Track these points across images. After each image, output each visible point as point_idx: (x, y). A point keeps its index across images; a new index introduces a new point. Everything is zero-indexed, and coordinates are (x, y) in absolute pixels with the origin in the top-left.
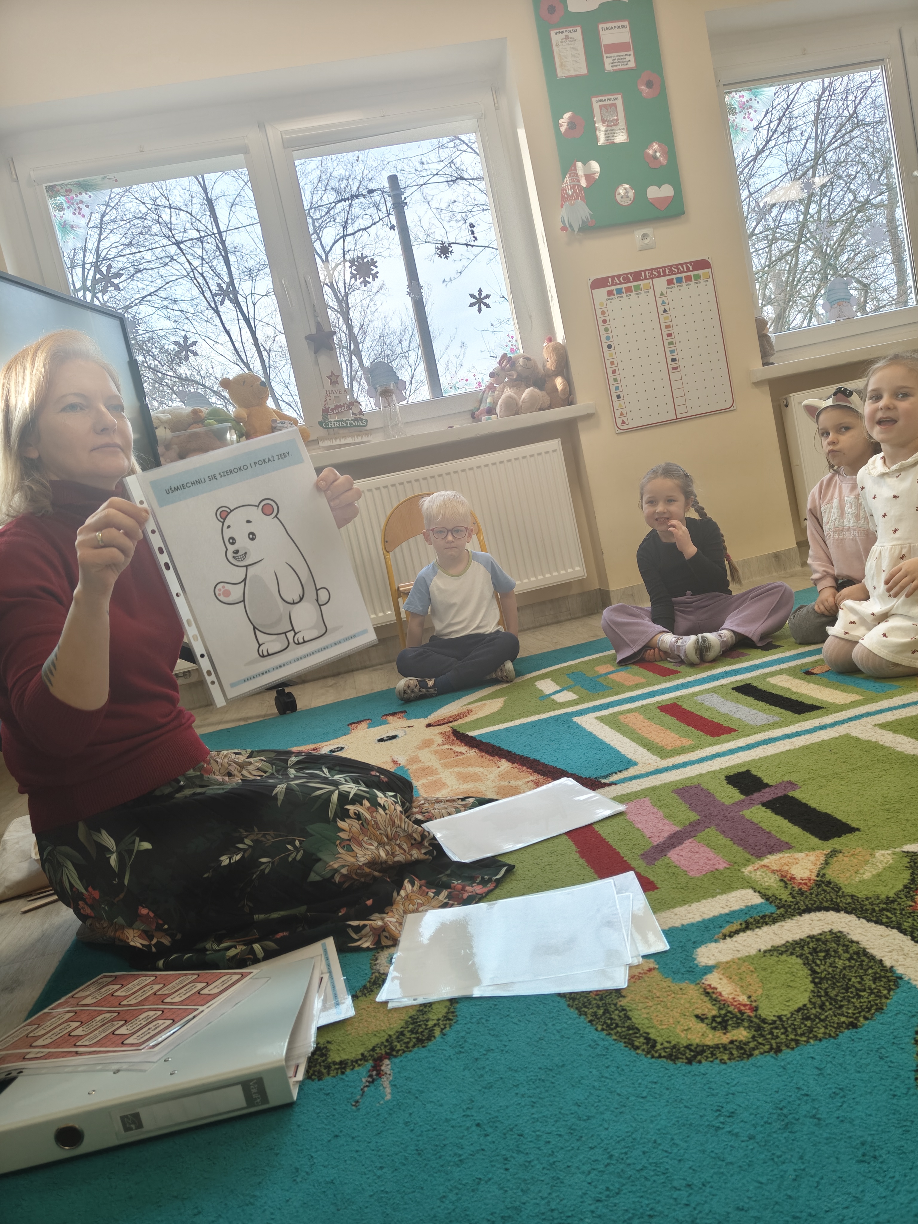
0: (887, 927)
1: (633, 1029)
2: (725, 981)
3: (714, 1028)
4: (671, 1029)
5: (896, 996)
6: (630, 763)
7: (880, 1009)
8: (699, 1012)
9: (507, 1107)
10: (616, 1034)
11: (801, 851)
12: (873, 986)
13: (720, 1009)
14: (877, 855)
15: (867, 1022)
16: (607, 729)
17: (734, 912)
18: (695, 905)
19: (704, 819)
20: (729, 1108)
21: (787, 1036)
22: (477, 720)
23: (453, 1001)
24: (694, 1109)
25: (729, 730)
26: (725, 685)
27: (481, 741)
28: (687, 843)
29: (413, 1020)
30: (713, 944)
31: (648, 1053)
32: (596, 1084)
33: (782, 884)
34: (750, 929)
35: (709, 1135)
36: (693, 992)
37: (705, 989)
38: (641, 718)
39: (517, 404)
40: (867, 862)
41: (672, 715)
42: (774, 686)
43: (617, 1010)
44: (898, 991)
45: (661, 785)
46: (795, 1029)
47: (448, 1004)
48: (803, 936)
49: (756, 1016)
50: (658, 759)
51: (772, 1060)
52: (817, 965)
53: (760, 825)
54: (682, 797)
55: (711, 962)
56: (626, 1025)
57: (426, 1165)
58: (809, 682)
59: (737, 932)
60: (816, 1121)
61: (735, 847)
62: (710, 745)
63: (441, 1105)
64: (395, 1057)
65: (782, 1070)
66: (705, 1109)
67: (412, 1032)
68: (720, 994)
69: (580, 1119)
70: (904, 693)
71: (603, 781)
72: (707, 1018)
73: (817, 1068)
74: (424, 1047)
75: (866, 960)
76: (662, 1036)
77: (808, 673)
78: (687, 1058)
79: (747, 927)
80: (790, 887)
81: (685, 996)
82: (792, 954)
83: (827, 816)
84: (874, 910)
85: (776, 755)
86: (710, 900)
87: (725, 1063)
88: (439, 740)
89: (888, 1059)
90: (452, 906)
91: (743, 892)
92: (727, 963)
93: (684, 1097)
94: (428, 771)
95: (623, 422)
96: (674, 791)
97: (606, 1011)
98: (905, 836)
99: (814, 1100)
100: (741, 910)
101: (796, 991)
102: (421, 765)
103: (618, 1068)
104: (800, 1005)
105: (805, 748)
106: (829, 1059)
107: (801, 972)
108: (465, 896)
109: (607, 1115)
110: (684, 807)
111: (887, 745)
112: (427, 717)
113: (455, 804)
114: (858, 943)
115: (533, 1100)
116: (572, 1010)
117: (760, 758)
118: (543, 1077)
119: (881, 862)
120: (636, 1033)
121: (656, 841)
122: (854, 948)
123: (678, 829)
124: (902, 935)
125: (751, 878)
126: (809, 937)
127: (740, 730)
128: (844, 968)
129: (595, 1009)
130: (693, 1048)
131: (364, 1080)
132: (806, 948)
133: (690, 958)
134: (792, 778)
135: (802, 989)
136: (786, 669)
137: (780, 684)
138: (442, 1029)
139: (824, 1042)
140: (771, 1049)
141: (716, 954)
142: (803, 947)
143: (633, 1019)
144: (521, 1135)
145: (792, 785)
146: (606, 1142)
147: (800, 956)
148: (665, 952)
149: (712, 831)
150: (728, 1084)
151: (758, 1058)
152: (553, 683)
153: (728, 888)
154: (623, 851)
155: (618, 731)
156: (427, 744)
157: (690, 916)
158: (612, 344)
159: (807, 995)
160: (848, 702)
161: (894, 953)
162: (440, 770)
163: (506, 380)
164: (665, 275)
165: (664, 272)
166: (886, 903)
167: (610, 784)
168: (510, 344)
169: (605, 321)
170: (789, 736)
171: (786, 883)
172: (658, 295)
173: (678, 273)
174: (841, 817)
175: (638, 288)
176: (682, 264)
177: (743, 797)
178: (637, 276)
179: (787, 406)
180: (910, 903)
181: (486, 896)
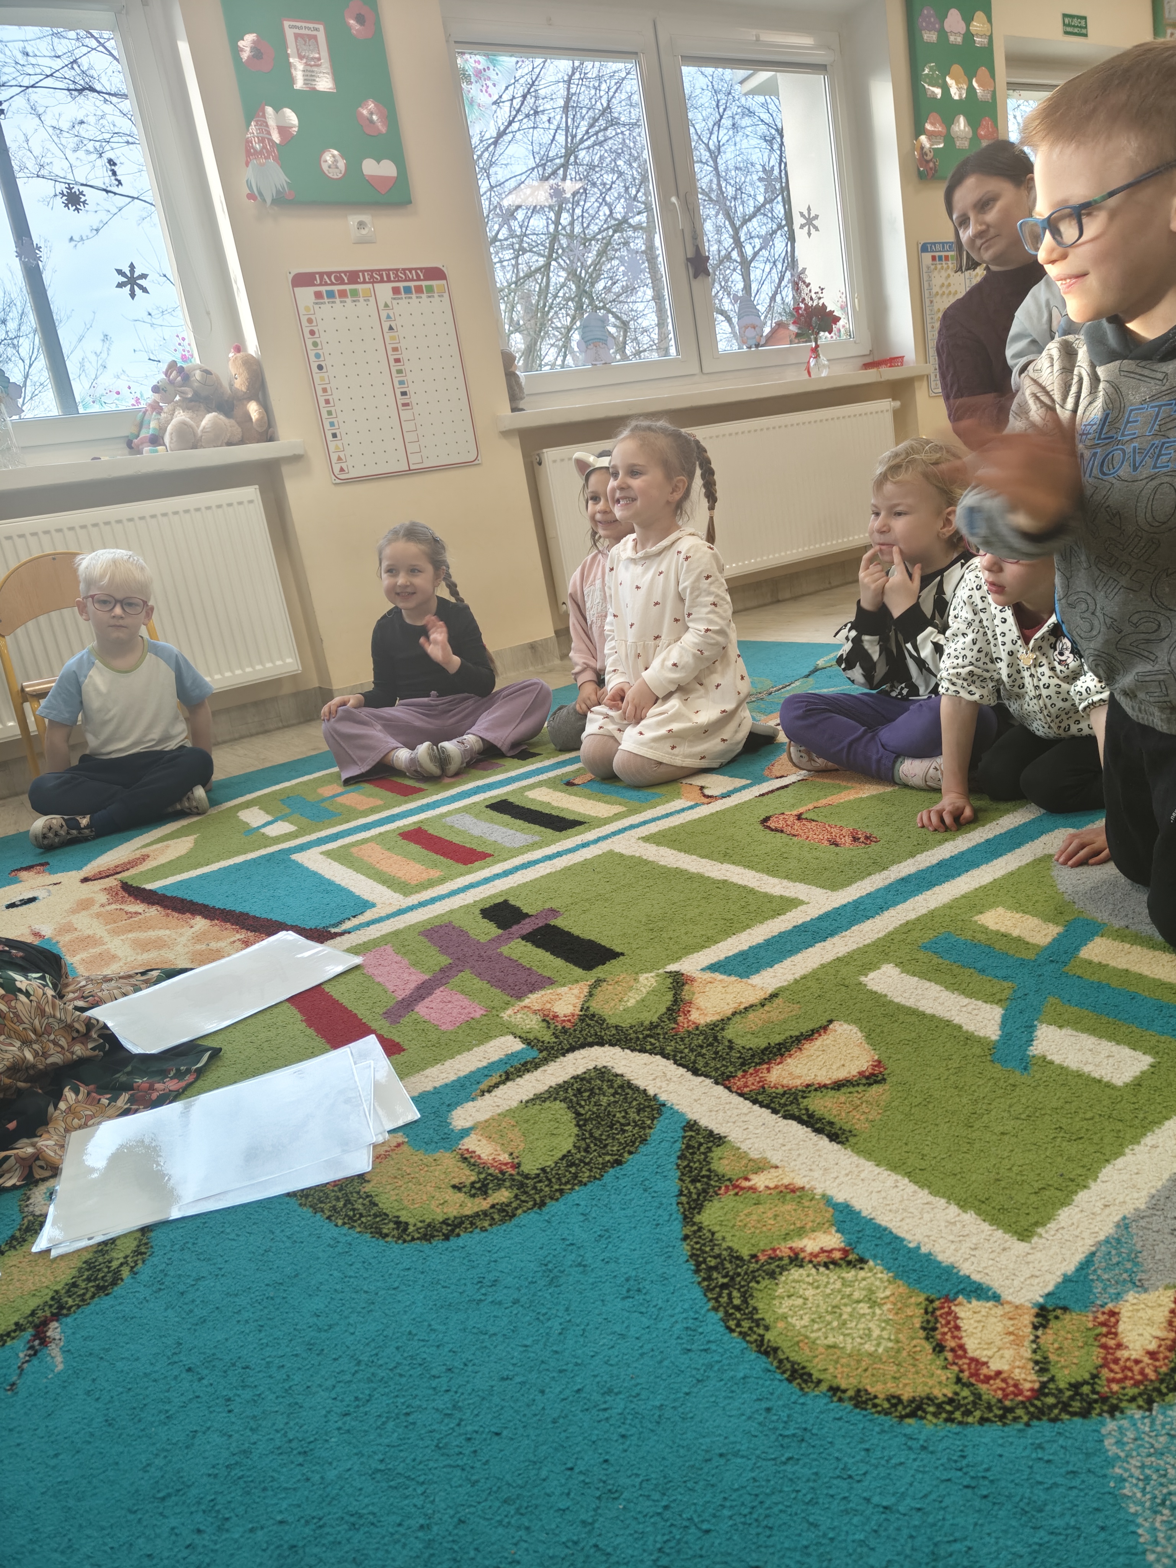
0: (651, 1054)
1: (380, 1216)
2: (484, 1141)
3: (473, 1196)
4: (425, 1206)
5: (659, 1125)
6: (366, 905)
7: (644, 1141)
8: (456, 1181)
9: (227, 1340)
10: (360, 1226)
11: (564, 985)
12: (637, 1118)
13: (480, 1173)
14: (641, 979)
15: (631, 1156)
16: (336, 865)
17: (493, 1063)
18: (448, 1063)
19: (457, 962)
20: (491, 1277)
21: (552, 1187)
22: (157, 867)
23: (145, 1230)
24: (453, 1287)
25: (483, 856)
26: (478, 803)
27: (164, 896)
28: (438, 992)
29: (90, 1265)
30: (471, 1104)
31: (399, 1238)
32: (338, 1287)
33: (544, 1024)
34: (511, 1080)
35: (470, 1311)
36: (448, 1160)
38: (378, 848)
39: (195, 434)
40: (631, 988)
41: (417, 842)
42: (533, 800)
43: (361, 1197)
44: (661, 1118)
45: (405, 928)
46: (559, 1179)
47: (139, 1235)
48: (567, 1077)
49: (518, 1173)
50: (401, 897)
51: (537, 1216)
52: (582, 1106)
53: (520, 961)
54: (431, 939)
55: (468, 1124)
56: (372, 1212)
57: (121, 1435)
58: (570, 794)
59: (496, 1086)
60: (581, 1269)
61: (493, 989)
62: (462, 875)
63: (137, 1359)
64: (66, 1316)
65: (546, 1224)
66: (465, 1285)
67: (88, 1280)
68: (479, 1157)
69: (320, 1330)
70: (667, 802)
71: (333, 930)
72: (464, 1186)
73: (582, 1214)
74: (107, 1295)
75: (630, 1092)
76: (414, 1216)
77: (569, 784)
78: (444, 1234)
79: (508, 1077)
80: (552, 1026)
81: (439, 1167)
82: (555, 1099)
83: (591, 942)
84: (638, 1038)
85: (535, 880)
86: (465, 1054)
87: (486, 1230)
88: (103, 898)
89: (652, 1190)
90: (136, 1111)
91: (502, 1039)
92: (486, 1121)
93: (441, 1277)
94: (89, 941)
95: (342, 470)
96: (421, 934)
97: (348, 1202)
98: (668, 956)
99: (579, 1248)
100: (501, 1060)
101: (560, 1138)
102: (76, 934)
103: (364, 1263)
104: (565, 1152)
105: (568, 870)
106: (594, 1202)
107: (565, 1117)
108: (154, 1096)
109: (353, 1318)
110: (433, 951)
111: (651, 859)
112: (81, 868)
113: (133, 981)
114: (622, 1076)
115: (260, 1323)
116: (305, 1209)
117: (519, 885)
118: (271, 1295)
119: (645, 986)
120: (384, 1219)
121: (401, 995)
122: (619, 1081)
123: (427, 977)
124: (665, 1060)
125: (510, 1023)
126: (572, 1078)
127: (496, 854)
128: (609, 1105)
129: (334, 1203)
130: (450, 1222)
131: (21, 1355)
132: (570, 1090)
133: (445, 1123)
134: (554, 905)
135: (566, 1135)
136: (547, 780)
137: (539, 798)
138: (132, 1268)
139: (589, 1184)
140: (535, 1205)
141: (474, 1114)
142: (567, 1089)
143: (380, 1205)
144: (247, 1367)
145: (554, 912)
146: (352, 1348)
147: (564, 1100)
148: (416, 1122)
149: (466, 975)
150: (489, 1252)
151: (522, 1218)
152: (262, 812)
153: (486, 1037)
154: (362, 1012)
155: (349, 867)
156: (84, 905)
157: (444, 1075)
158: (323, 364)
159: (572, 1139)
160: (611, 815)
161: (658, 1080)
162: (107, 938)
163: (178, 398)
164: (389, 280)
165: (388, 276)
166: (650, 1029)
167: (341, 934)
168: (181, 348)
169: (312, 333)
170: (550, 858)
171: (548, 1022)
172: (381, 306)
173: (405, 280)
174: (605, 942)
175: (355, 293)
176: (410, 270)
177: (500, 931)
178: (354, 277)
179: (540, 464)
180: (673, 1025)
181: (183, 1092)
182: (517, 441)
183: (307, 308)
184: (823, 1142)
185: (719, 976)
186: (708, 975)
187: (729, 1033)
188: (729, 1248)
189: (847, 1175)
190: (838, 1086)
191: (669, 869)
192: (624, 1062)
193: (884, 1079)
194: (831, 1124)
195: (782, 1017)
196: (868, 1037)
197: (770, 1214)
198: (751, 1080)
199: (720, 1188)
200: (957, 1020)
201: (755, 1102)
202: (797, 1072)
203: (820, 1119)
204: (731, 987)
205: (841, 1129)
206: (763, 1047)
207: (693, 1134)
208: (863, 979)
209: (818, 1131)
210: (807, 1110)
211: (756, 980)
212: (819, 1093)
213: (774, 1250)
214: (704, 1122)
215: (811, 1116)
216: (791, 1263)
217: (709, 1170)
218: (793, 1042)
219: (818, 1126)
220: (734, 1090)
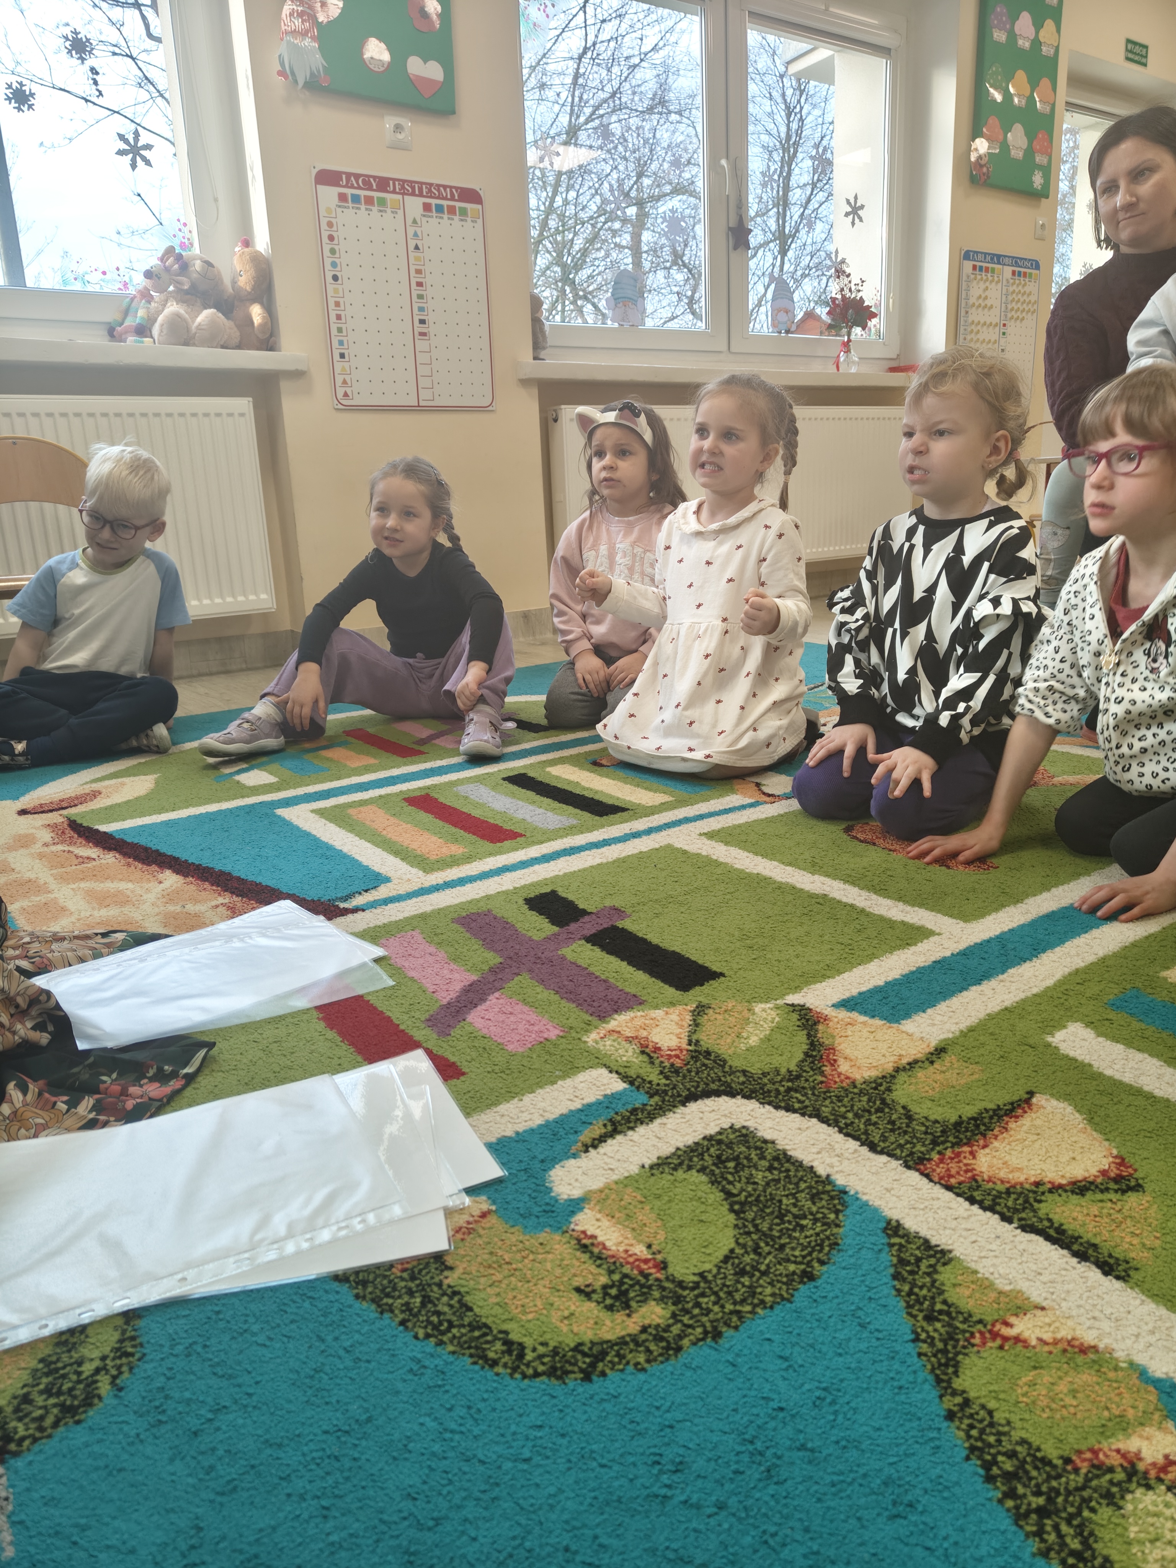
0: (803, 1115)
1: (479, 1328)
2: (606, 1222)
3: (610, 1308)
4: (542, 1318)
5: (849, 1223)
6: (377, 880)
7: (835, 1245)
8: (579, 1282)
9: (274, 1529)
10: (451, 1342)
11: (657, 1007)
12: (814, 1208)
13: (611, 1272)
14: (757, 1010)
15: (824, 1268)
16: (332, 827)
17: (589, 1106)
18: (528, 1099)
19: (509, 962)
20: (670, 1454)
21: (723, 1307)
22: (111, 807)
23: (130, 1316)
24: (616, 1467)
25: (513, 835)
26: (491, 774)
27: (123, 841)
28: (492, 999)
29: (49, 1366)
30: (572, 1162)
31: (515, 1369)
32: (436, 1448)
33: (645, 1058)
34: (620, 1132)
35: (653, 1516)
36: (561, 1247)
37: (579, 1240)
38: (381, 813)
39: (188, 329)
40: (747, 1021)
41: (427, 811)
42: (557, 777)
43: (444, 1294)
44: (848, 1212)
45: (433, 912)
46: (730, 1294)
47: (120, 1322)
48: (697, 1137)
49: (667, 1279)
50: (421, 873)
51: (713, 1352)
52: (730, 1183)
53: (591, 969)
54: (469, 929)
55: (577, 1193)
56: (466, 1321)
58: (600, 775)
59: (602, 1139)
61: (564, 1003)
62: (491, 854)
64: (15, 1457)
65: (731, 1369)
66: (634, 1464)
67: (48, 1392)
68: (605, 1247)
69: (420, 1527)
70: (724, 796)
71: (342, 905)
72: (594, 1291)
73: (781, 1357)
74: (78, 1423)
75: (792, 1168)
76: (531, 1335)
77: (595, 763)
78: (582, 1371)
79: (615, 1129)
80: (657, 1062)
81: (550, 1256)
82: (690, 1168)
83: (677, 956)
84: (778, 1091)
85: (585, 870)
86: (548, 1089)
87: (643, 1370)
88: (46, 836)
89: (871, 1327)
91: (594, 1073)
92: (601, 1191)
93: (594, 1447)
94: (29, 886)
95: (346, 395)
96: (456, 921)
97: (426, 1300)
98: (783, 983)
99: (793, 1416)
100: (599, 1103)
101: (713, 1228)
102: (13, 876)
103: (469, 1408)
104: (725, 1251)
105: (621, 862)
106: (793, 1339)
107: (712, 1196)
108: (130, 1104)
109: (471, 1510)
110: (475, 944)
111: (722, 860)
112: (17, 798)
113: (91, 943)
114: (773, 1142)
115: (324, 1503)
116: (365, 1305)
117: (565, 874)
118: (335, 1451)
119: (765, 1020)
120: (485, 1335)
121: (445, 997)
122: (771, 1151)
123: (474, 977)
124: (824, 1126)
125: (599, 1051)
126: (704, 1138)
127: (528, 835)
128: (768, 1184)
129: (406, 1298)
130: (586, 1349)
132: (706, 1157)
133: (542, 1188)
134: (617, 902)
135: (720, 1225)
136: (568, 757)
137: (564, 776)
138: (114, 1378)
139: (778, 1308)
140: (706, 1333)
141: (580, 1178)
142: (702, 1154)
143: (477, 1310)
145: (619, 912)
147: (702, 1170)
150: (658, 1408)
151: (693, 1354)
153: (571, 1069)
154: (396, 1014)
155: (350, 832)
157: (526, 1116)
158: (339, 275)
159: (731, 1232)
160: (657, 803)
161: (824, 1154)
162: (53, 885)
163: (171, 288)
164: (421, 195)
165: (421, 189)
166: (789, 1080)
167: (355, 910)
168: (181, 234)
169: (331, 238)
170: (595, 845)
171: (650, 1056)
172: (409, 221)
173: (438, 198)
174: (695, 957)
175: (382, 202)
176: (445, 187)
177: (556, 929)
178: (383, 184)
179: (556, 420)
180: (820, 1078)
181: (168, 1102)
182: (535, 392)
183: (329, 210)
185: (860, 1017)
186: (844, 1015)
187: (900, 1096)
188: (1023, 1442)
189: (1152, 1332)
190: (1081, 1188)
191: (750, 875)
192: (769, 1123)
193: (1141, 1186)
194: (1095, 1246)
195: (963, 1081)
196: (1090, 1120)
197: (1063, 1387)
198: (954, 1167)
199: (972, 1335)
201: (972, 1200)
202: (1014, 1160)
203: (1076, 1238)
204: (879, 1033)
205: (1110, 1256)
206: (953, 1120)
207: (903, 1241)
208: (1049, 1039)
209: (1082, 1256)
210: (1050, 1220)
211: (910, 1027)
212: (1056, 1196)
213: (1095, 1452)
214: (911, 1224)
215: (1060, 1231)
216: (1129, 1480)
217: (945, 1302)
218: (991, 1118)
219: (1075, 1247)
220: (936, 1179)
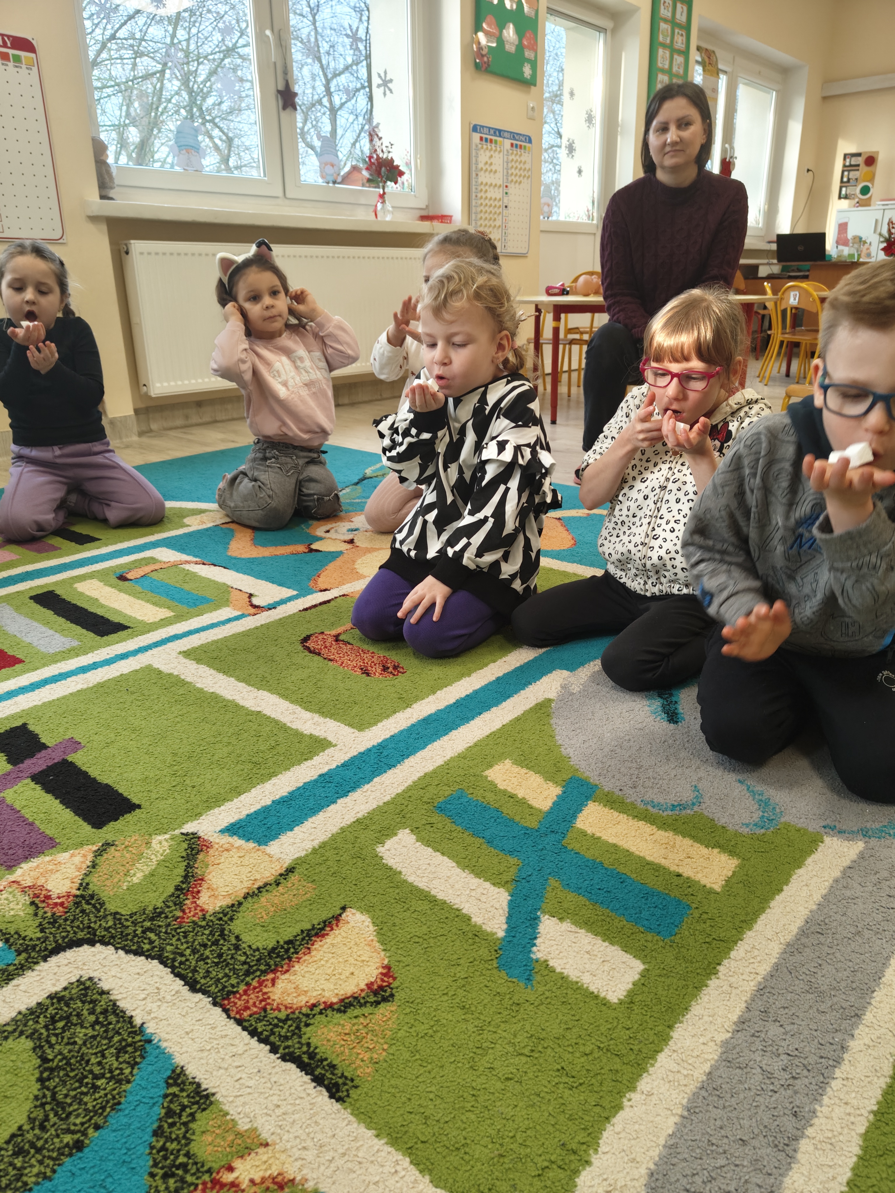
0: (147, 957)
5: (140, 1076)
7: (116, 1105)
11: (66, 850)
12: (116, 1065)
14: (154, 843)
15: (97, 1134)
25: (13, 661)
26: (22, 592)
33: (32, 910)
40: (140, 856)
42: (82, 594)
44: (143, 1064)
48: (42, 997)
52: (51, 1046)
53: (24, 812)
58: (120, 590)
70: (215, 609)
75: (114, 1020)
77: (122, 578)
80: (40, 913)
82: (22, 1033)
83: (108, 787)
84: (136, 933)
85: (64, 698)
98: (188, 811)
101: (15, 1103)
105: (101, 687)
107: (28, 1066)
111: (188, 679)
114: (108, 993)
117: (43, 704)
119: (156, 854)
122: (103, 1003)
124: (161, 967)
126: (48, 997)
127: (27, 661)
128: (85, 1043)
132: (41, 1019)
134: (76, 734)
135: (22, 1098)
136: (98, 571)
137: (88, 593)
142: (39, 1017)
145: (75, 745)
147: (32, 1035)
159: (28, 1105)
160: (157, 620)
161: (149, 999)
166: (152, 919)
170: (84, 670)
171: (37, 907)
174: (122, 789)
177: (9, 767)
179: (127, 253)
180: (179, 914)
182: (104, 227)
184: (322, 1096)
185: (238, 842)
186: (226, 840)
187: (237, 926)
189: (344, 1155)
190: (346, 1005)
192: (113, 971)
193: (392, 995)
194: (333, 1068)
195: (295, 901)
196: (379, 932)
198: (252, 998)
200: (467, 908)
201: (253, 1033)
202: (305, 983)
203: (322, 1060)
204: (247, 858)
205: (342, 1076)
206: (270, 947)
207: (177, 1090)
208: (379, 849)
209: (318, 1080)
210: (308, 1045)
211: (274, 848)
212: (323, 1018)
214: (193, 1069)
215: (312, 1055)
218: (303, 939)
219: (318, 1071)
220: (232, 1014)
